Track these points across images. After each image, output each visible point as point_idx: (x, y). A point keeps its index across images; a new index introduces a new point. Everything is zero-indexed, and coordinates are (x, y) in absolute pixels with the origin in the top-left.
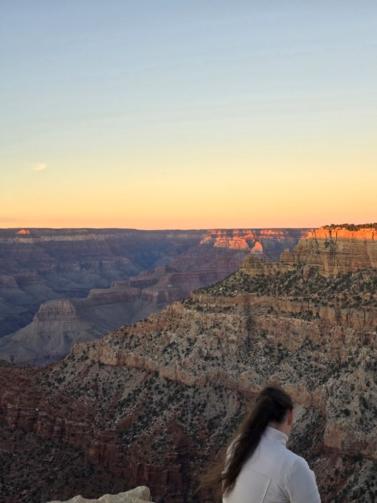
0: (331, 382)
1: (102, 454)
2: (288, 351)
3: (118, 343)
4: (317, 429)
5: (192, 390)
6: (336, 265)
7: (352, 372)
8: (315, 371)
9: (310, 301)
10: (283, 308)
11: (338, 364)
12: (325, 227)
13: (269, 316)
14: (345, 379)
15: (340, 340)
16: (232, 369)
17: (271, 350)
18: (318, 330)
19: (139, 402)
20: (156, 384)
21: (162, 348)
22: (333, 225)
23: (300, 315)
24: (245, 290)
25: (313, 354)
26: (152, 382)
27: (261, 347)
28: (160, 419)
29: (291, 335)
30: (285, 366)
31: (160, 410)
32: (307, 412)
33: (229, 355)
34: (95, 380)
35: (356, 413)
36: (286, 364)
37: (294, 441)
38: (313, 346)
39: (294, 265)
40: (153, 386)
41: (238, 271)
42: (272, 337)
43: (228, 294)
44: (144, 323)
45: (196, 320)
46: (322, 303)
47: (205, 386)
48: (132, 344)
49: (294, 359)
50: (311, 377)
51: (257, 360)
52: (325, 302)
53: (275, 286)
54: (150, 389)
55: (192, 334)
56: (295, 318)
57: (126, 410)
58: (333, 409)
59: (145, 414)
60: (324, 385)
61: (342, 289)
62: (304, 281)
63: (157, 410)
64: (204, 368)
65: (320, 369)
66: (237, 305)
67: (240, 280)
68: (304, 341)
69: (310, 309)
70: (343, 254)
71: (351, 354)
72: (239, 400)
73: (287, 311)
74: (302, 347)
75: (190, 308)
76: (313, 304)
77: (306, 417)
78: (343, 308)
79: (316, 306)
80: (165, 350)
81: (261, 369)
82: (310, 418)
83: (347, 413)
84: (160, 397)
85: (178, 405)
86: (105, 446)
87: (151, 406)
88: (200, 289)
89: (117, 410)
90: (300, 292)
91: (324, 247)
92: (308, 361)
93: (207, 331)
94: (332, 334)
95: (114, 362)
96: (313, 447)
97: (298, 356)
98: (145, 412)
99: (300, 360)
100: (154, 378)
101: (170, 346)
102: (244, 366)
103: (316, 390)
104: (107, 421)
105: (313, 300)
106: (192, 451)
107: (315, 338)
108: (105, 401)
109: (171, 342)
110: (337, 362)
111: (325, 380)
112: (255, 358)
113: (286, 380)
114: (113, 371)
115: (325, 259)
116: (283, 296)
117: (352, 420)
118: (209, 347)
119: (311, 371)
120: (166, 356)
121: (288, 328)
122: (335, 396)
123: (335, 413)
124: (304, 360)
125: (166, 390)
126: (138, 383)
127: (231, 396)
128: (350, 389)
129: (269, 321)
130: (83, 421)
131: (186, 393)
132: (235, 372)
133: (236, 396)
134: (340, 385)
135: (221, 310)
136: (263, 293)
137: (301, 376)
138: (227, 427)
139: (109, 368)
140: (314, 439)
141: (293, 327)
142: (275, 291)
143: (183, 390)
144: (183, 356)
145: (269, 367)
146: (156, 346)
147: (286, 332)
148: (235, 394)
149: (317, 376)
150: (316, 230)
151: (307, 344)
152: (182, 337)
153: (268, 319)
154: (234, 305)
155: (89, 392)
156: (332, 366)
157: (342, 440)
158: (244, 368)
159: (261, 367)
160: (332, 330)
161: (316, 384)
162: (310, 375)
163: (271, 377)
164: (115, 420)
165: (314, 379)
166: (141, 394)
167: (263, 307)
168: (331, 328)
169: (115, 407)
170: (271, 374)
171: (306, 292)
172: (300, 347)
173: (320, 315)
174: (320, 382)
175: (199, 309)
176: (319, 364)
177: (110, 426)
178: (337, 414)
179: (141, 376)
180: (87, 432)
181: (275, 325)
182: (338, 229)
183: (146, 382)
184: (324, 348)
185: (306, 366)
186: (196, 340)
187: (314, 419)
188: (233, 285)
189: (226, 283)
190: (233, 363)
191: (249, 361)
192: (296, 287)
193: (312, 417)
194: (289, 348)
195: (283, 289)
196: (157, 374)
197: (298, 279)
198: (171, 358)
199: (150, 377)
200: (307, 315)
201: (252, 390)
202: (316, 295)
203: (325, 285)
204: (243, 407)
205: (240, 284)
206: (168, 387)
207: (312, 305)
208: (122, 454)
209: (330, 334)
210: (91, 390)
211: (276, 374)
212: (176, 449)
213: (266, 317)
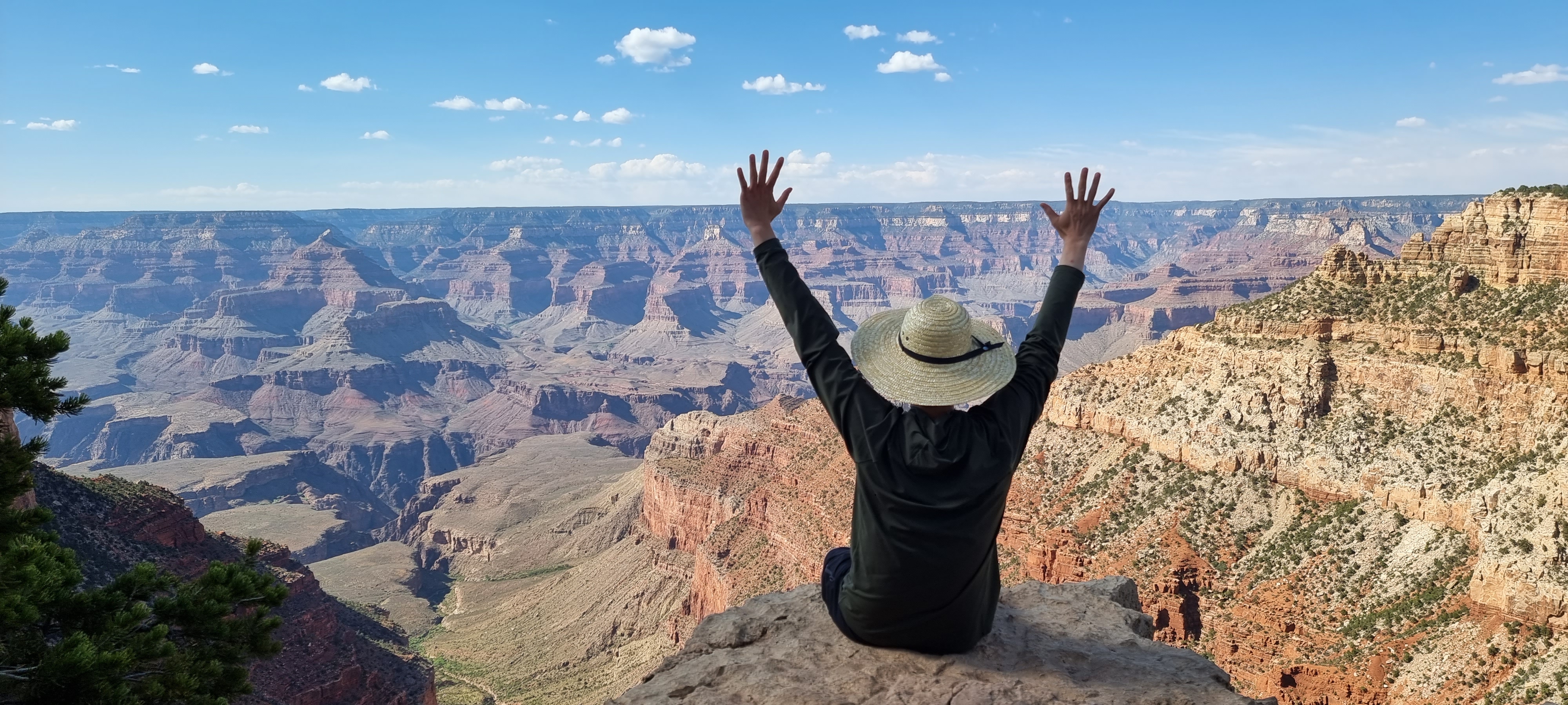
0: (1494, 485)
1: (1048, 565)
2: (1405, 424)
3: (1080, 392)
4: (1456, 569)
5: (1210, 479)
6: (1525, 266)
7: (1544, 472)
8: (1461, 465)
9: (1461, 333)
10: (1400, 346)
11: (1513, 455)
12: (1505, 193)
13: (1368, 358)
14: (1526, 484)
15: (1522, 410)
16: (1287, 450)
17: (1371, 421)
18: (1474, 389)
19: (1112, 489)
20: (1144, 463)
21: (1156, 404)
22: (1525, 190)
23: (1437, 360)
24: (1324, 311)
25: (1460, 434)
26: (1136, 459)
27: (1349, 414)
28: (1149, 521)
29: (1414, 395)
30: (1397, 451)
31: (1151, 507)
32: (1439, 537)
33: (1283, 425)
34: (1040, 449)
35: (1545, 549)
36: (1400, 447)
37: (1406, 586)
38: (1461, 418)
39: (1431, 266)
40: (1138, 467)
41: (1311, 275)
42: (1373, 396)
43: (1287, 316)
44: (1126, 361)
45: (1223, 361)
46: (1487, 338)
47: (1234, 475)
48: (1105, 395)
49: (1418, 440)
50: (1451, 476)
51: (1338, 437)
52: (1493, 337)
53: (1387, 305)
54: (1134, 470)
55: (1213, 385)
56: (1425, 364)
57: (1090, 501)
58: (1494, 535)
59: (1122, 510)
60: (1478, 492)
61: (1534, 314)
62: (1450, 295)
63: (1145, 506)
64: (1233, 444)
65: (1473, 463)
66: (1304, 337)
67: (1313, 292)
68: (1442, 408)
69: (1459, 350)
70: (1542, 244)
71: (1543, 437)
72: (1298, 503)
73: (1408, 352)
74: (1436, 419)
75: (1212, 339)
76: (1467, 340)
77: (1434, 546)
78: (1534, 348)
79: (1473, 344)
80: (1162, 409)
81: (1345, 454)
82: (1443, 547)
83: (1527, 547)
84: (1149, 485)
85: (1182, 502)
86: (1054, 553)
87: (1134, 498)
88: (1234, 306)
89: (1074, 499)
90: (1440, 317)
91: (1501, 230)
92: (1448, 446)
93: (1242, 381)
94: (1504, 397)
95: (1073, 421)
96: (1445, 600)
97: (1426, 434)
98: (1124, 507)
99: (1429, 442)
100: (1141, 454)
101: (1172, 402)
102: (1313, 446)
103: (1459, 499)
104: (1057, 515)
105: (1467, 333)
106: (1205, 579)
107: (1467, 404)
108: (1056, 483)
109: (1173, 396)
110: (1512, 451)
111: (1481, 482)
112: (1334, 433)
113: (1397, 476)
114: (1070, 436)
115: (1500, 254)
116: (1403, 322)
117: (1535, 562)
118: (1244, 409)
119: (1453, 464)
120: (1164, 418)
121: (1409, 383)
122: (1501, 513)
123: (1499, 543)
124: (1439, 442)
125: (1161, 476)
126: (1112, 458)
127: (1283, 497)
128: (1536, 503)
129: (1368, 369)
130: (1019, 510)
131: (1197, 483)
132: (1293, 455)
133: (1292, 496)
134: (1515, 494)
135: (1272, 344)
136: (1361, 316)
137: (1429, 471)
138: (1272, 547)
139: (1064, 432)
140: (1449, 586)
141: (1419, 381)
142: (1385, 313)
143: (1193, 477)
144: (1194, 420)
145: (1362, 450)
146: (1146, 402)
147: (1404, 390)
148: (1291, 492)
149: (1464, 473)
150: (1484, 198)
151: (1447, 415)
152: (1194, 389)
153: (1366, 364)
154: (1300, 336)
155: (1029, 466)
156: (1500, 458)
157: (1511, 594)
158: (1312, 450)
159: (1347, 450)
160: (1503, 392)
161: (1461, 488)
162: (1449, 471)
163: (1365, 469)
164: (1071, 515)
165: (1457, 479)
166: (1116, 477)
167: (1359, 342)
168: (1503, 386)
169: (1072, 495)
170: (1368, 463)
171: (1454, 317)
172: (1432, 418)
173: (1481, 360)
174: (1471, 485)
175: (1230, 341)
176: (1470, 453)
177: (1062, 523)
178: (1503, 547)
179: (1118, 449)
180: (1026, 529)
181: (1380, 376)
182: (1536, 196)
183: (1126, 460)
184: (1484, 423)
185: (1441, 454)
186: (1220, 395)
187: (1452, 550)
188: (1299, 301)
189: (1285, 298)
190: (1291, 439)
191: (1323, 438)
192: (1433, 308)
193: (1447, 547)
194: (1407, 418)
195: (1403, 310)
196: (1146, 448)
197: (1438, 293)
198: (1173, 423)
199: (1133, 450)
200: (1453, 359)
201: (1327, 489)
202: (1476, 323)
203: (1498, 304)
204: (1306, 517)
205: (1315, 300)
206: (1165, 470)
207: (1463, 341)
208: (1081, 569)
209: (1499, 398)
210: (1034, 463)
211: (1378, 463)
212: (1175, 573)
213: (1364, 360)
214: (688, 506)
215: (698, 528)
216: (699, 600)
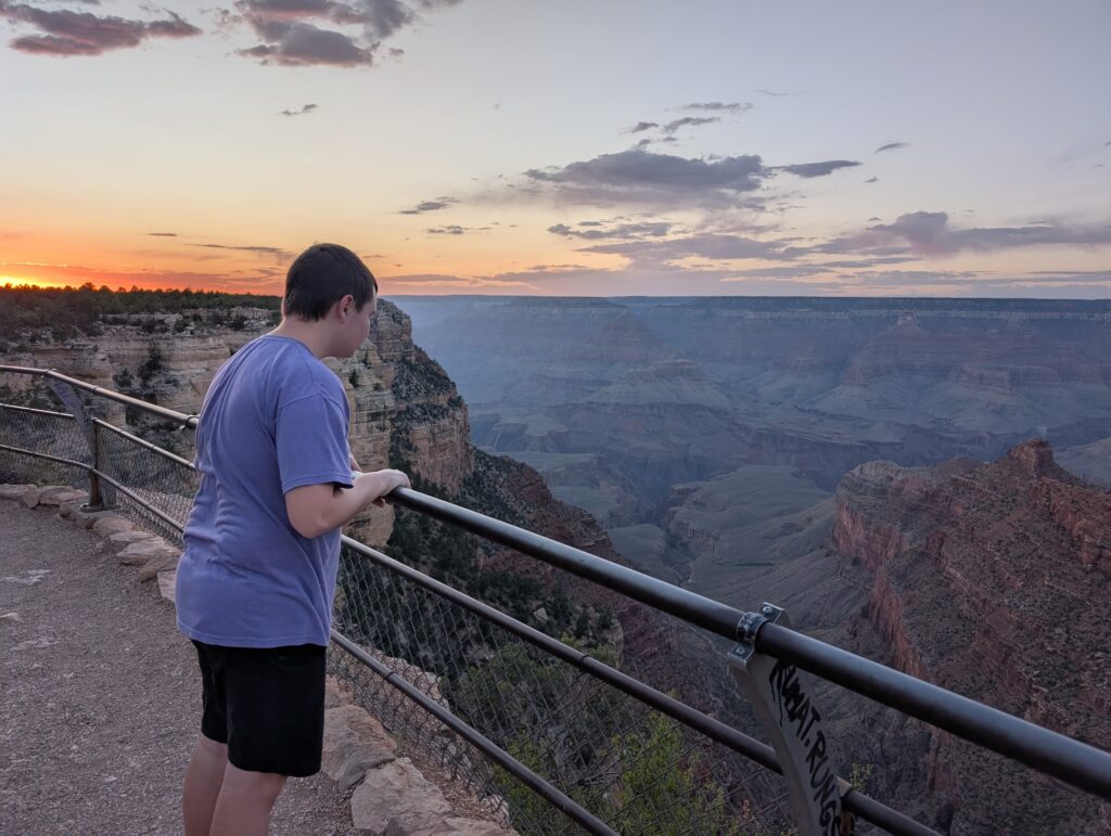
214: (872, 534)
215: (879, 552)
216: (876, 610)
